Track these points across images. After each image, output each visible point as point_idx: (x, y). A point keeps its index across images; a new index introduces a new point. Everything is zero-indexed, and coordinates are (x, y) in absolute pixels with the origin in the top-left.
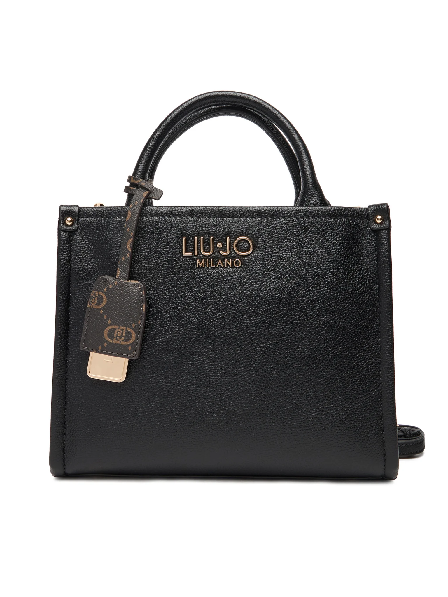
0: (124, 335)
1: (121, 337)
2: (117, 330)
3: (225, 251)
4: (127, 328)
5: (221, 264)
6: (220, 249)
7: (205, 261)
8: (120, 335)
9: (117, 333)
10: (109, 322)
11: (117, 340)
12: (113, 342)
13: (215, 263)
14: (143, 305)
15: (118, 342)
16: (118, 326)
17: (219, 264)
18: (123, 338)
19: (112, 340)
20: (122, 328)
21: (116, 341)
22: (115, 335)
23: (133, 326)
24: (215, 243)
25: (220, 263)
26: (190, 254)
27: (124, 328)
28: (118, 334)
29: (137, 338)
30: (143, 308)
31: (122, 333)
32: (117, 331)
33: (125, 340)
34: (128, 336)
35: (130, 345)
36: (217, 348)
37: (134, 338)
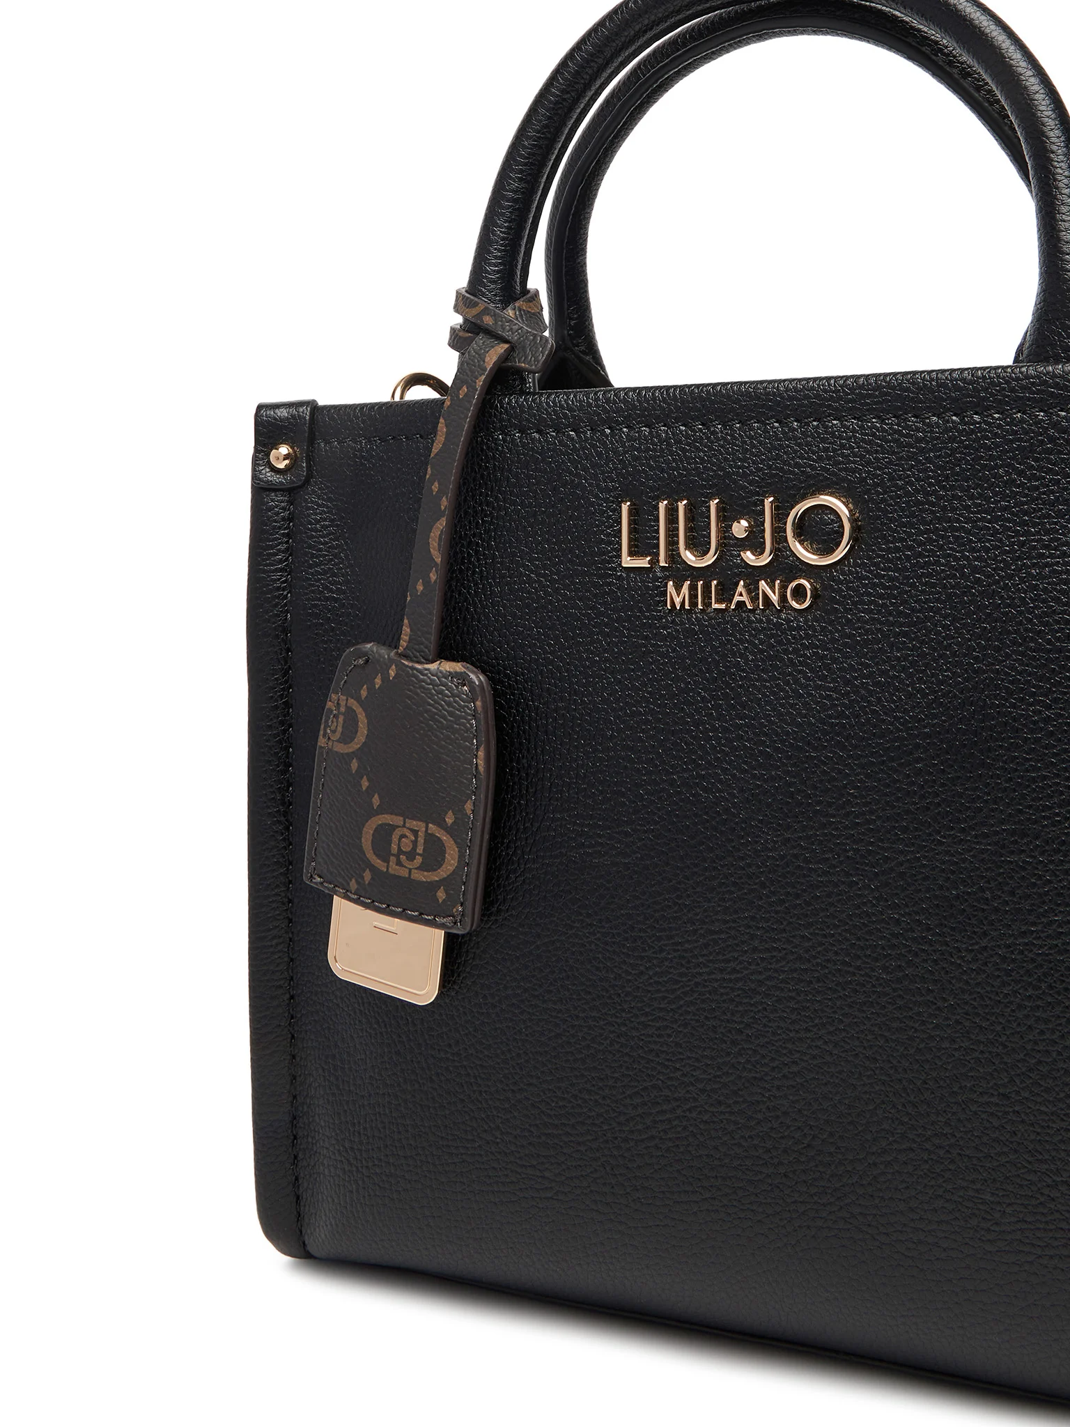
0: (420, 850)
1: (411, 856)
2: (397, 833)
3: (758, 549)
4: (430, 825)
5: (745, 598)
6: (743, 544)
7: (693, 588)
8: (408, 849)
9: (400, 840)
10: (376, 801)
11: (399, 863)
12: (388, 869)
13: (726, 593)
14: (477, 750)
15: (404, 873)
16: (402, 818)
17: (737, 598)
18: (419, 860)
19: (386, 864)
20: (414, 824)
21: (397, 867)
22: (394, 848)
23: (449, 820)
24: (726, 519)
25: (741, 595)
26: (643, 563)
27: (419, 825)
28: (402, 845)
29: (462, 862)
30: (479, 761)
31: (415, 843)
32: (399, 833)
33: (423, 867)
34: (434, 855)
35: (443, 882)
36: (736, 912)
37: (454, 863)
